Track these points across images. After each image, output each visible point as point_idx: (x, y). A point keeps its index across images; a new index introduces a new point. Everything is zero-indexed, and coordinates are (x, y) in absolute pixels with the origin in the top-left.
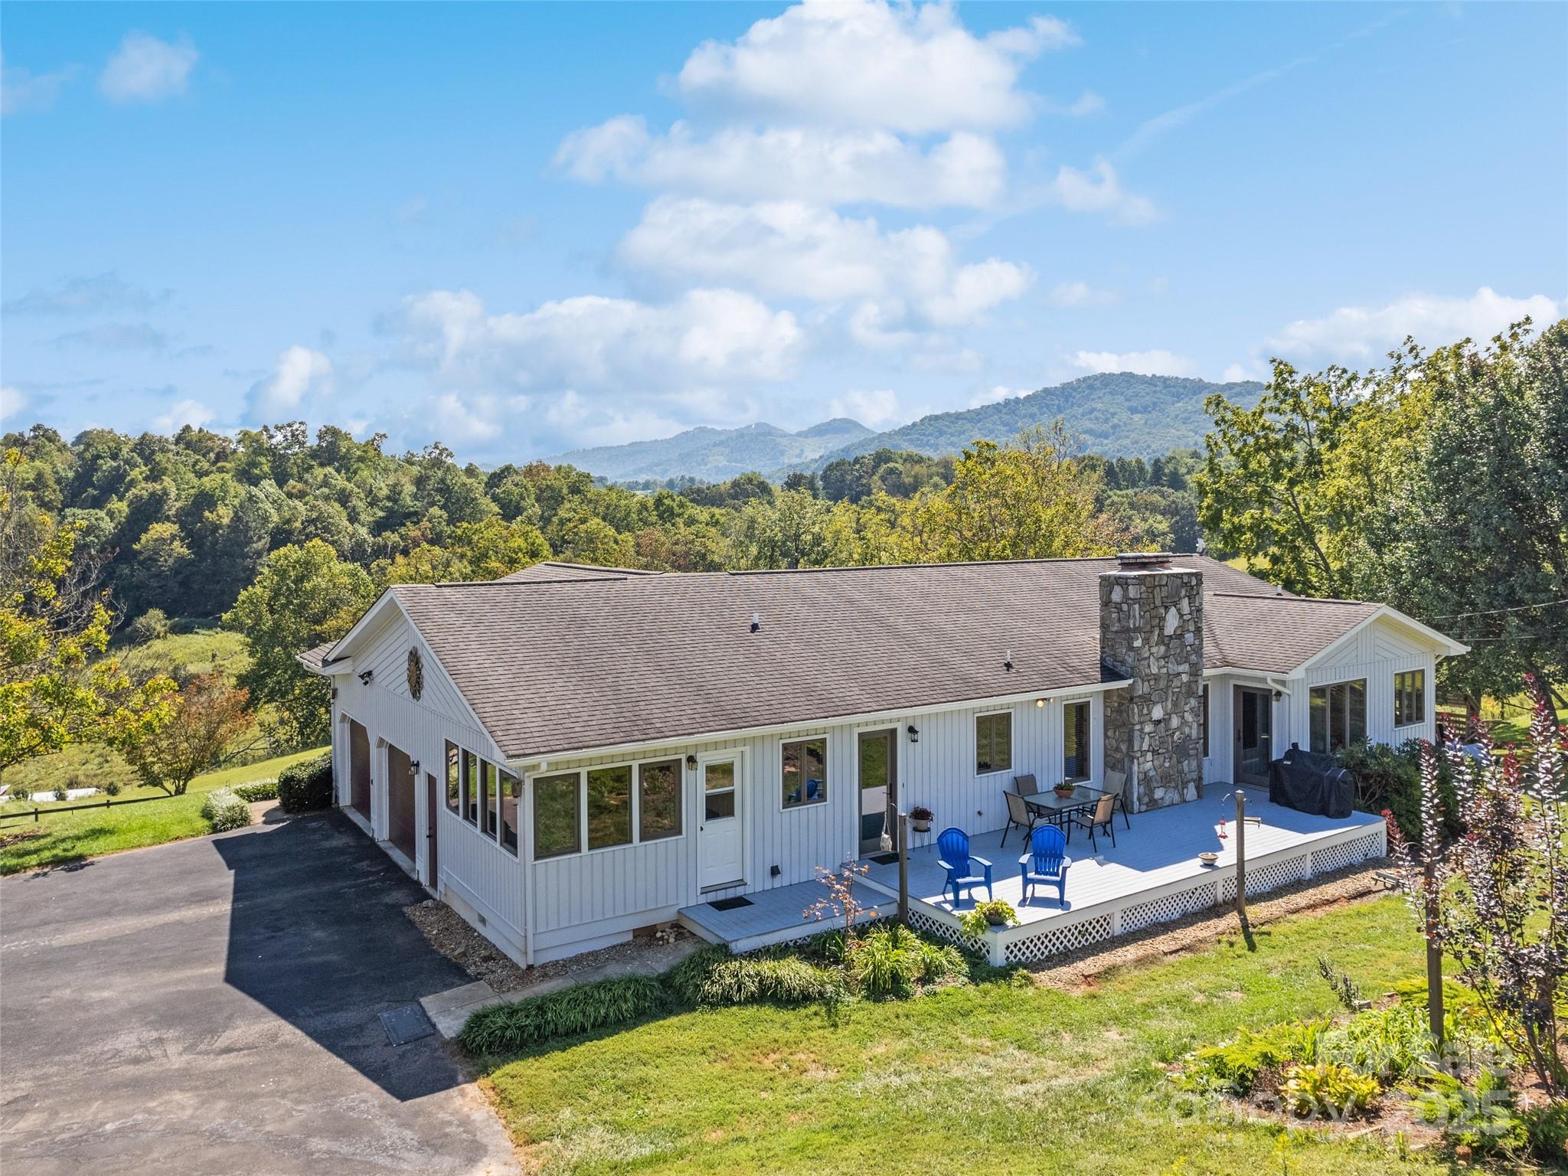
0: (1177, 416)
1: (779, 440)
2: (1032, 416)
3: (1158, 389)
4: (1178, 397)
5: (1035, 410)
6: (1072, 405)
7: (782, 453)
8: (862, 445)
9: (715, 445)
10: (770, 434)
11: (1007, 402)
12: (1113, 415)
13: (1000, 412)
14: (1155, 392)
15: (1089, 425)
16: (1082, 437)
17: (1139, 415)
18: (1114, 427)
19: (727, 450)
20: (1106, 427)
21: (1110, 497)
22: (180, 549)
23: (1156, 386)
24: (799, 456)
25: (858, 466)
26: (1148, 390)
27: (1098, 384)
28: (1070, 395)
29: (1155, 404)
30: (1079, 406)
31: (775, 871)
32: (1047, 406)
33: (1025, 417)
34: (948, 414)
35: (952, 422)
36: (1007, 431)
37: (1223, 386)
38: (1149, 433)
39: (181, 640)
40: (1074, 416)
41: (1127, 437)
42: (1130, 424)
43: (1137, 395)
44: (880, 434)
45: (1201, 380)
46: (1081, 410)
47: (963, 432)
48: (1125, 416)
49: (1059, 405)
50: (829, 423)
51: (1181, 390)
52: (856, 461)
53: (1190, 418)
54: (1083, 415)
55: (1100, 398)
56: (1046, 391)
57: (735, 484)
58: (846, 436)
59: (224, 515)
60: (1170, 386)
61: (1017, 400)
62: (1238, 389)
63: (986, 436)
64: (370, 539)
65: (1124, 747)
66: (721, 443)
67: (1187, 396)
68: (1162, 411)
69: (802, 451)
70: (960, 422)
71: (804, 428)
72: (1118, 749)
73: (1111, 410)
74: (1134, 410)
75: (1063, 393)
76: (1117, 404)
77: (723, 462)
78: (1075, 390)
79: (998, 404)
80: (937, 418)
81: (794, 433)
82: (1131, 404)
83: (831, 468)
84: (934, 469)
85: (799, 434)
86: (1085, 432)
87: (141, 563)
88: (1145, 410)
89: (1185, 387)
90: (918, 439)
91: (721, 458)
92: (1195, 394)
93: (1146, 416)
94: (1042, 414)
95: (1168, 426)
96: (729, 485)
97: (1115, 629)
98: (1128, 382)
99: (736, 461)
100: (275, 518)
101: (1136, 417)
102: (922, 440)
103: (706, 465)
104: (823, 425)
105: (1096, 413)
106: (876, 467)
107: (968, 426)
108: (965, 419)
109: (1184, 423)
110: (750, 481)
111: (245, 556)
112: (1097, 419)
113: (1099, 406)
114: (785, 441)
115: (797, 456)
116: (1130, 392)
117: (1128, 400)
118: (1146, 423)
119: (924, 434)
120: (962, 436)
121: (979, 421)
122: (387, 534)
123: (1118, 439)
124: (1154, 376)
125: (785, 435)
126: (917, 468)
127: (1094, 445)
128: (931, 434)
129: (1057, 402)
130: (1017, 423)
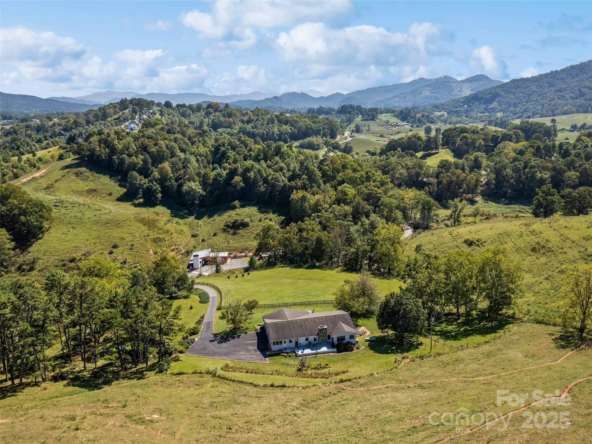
1: (452, 84)
2: (562, 79)
5: (564, 76)
6: (583, 73)
9: (426, 86)
10: (449, 82)
11: (552, 73)
13: (547, 77)
16: (583, 90)
19: (430, 89)
22: (242, 184)
28: (583, 69)
30: (586, 74)
32: (571, 74)
33: (558, 80)
34: (523, 79)
35: (524, 82)
36: (549, 86)
39: (243, 210)
40: (582, 79)
46: (586, 76)
49: (576, 74)
50: (474, 77)
54: (587, 79)
56: (572, 67)
58: (481, 83)
59: (252, 174)
61: (556, 71)
63: (538, 88)
64: (288, 183)
69: (461, 89)
70: (528, 82)
78: (586, 66)
79: (547, 73)
81: (460, 81)
86: (585, 87)
87: (233, 186)
91: (427, 92)
94: (567, 78)
99: (434, 93)
100: (265, 175)
103: (421, 94)
104: (471, 77)
106: (460, 134)
107: (531, 84)
108: (531, 80)
111: (257, 187)
114: (454, 85)
119: (510, 88)
120: (527, 89)
121: (536, 82)
122: (292, 182)
125: (456, 82)
127: (589, 93)
128: (513, 88)
129: (576, 72)
130: (554, 82)
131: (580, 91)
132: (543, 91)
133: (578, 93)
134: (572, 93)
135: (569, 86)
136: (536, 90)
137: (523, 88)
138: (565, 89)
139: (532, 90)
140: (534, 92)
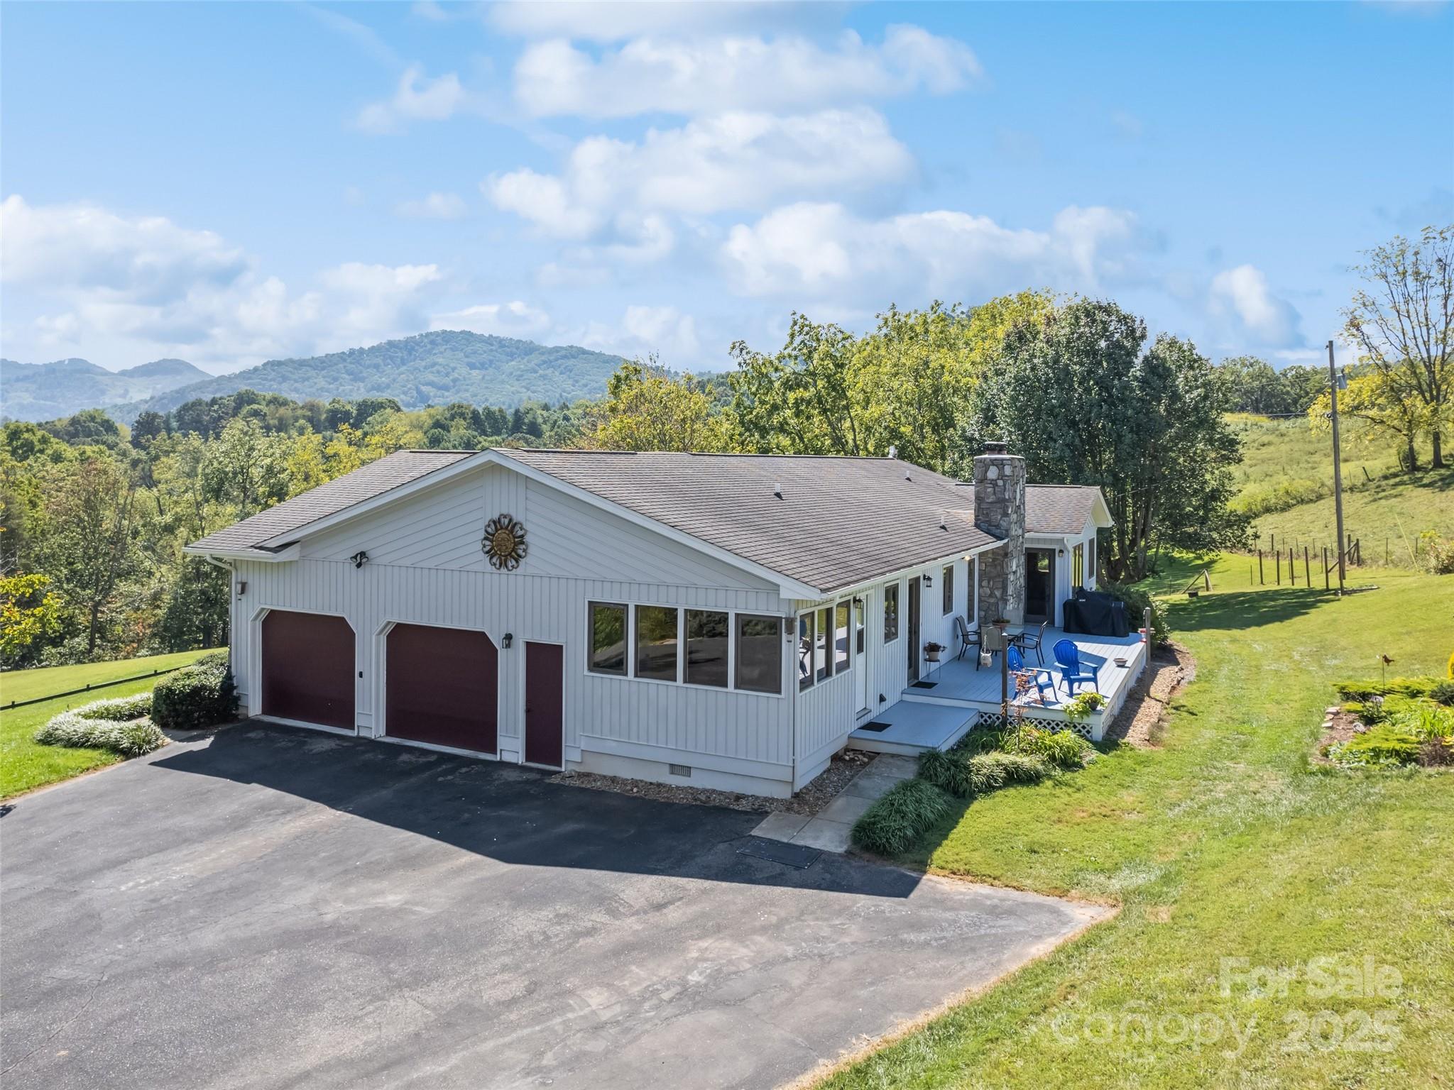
0: (511, 374)
1: (99, 378)
2: (376, 367)
3: (493, 348)
4: (512, 356)
5: (379, 361)
6: (415, 358)
7: (103, 392)
8: (201, 386)
9: (18, 380)
10: (87, 371)
11: (352, 352)
12: (454, 369)
13: (345, 360)
14: (492, 350)
15: (431, 377)
16: (423, 388)
17: (477, 371)
18: (455, 381)
20: (447, 381)
21: (480, 443)
23: (492, 345)
24: (124, 396)
25: (216, 407)
26: (485, 349)
27: (439, 340)
28: (413, 349)
29: (491, 362)
30: (422, 360)
31: (882, 699)
32: (391, 358)
33: (369, 367)
34: (291, 361)
35: (296, 368)
36: (351, 380)
37: (551, 349)
38: (487, 388)
40: (416, 369)
41: (467, 390)
42: (470, 379)
43: (475, 353)
44: (219, 377)
45: (532, 342)
46: (424, 363)
47: (308, 379)
48: (463, 370)
49: (402, 358)
51: (514, 350)
52: (214, 401)
53: (522, 376)
54: (425, 368)
55: (441, 353)
57: (74, 421)
58: (179, 378)
60: (505, 346)
61: (361, 351)
62: (563, 353)
63: (330, 384)
65: (998, 593)
66: (26, 378)
67: (519, 356)
68: (497, 368)
70: (304, 369)
71: (130, 367)
72: (992, 595)
73: (452, 365)
74: (472, 366)
75: (406, 346)
76: (457, 360)
77: (27, 399)
78: (418, 344)
79: (343, 353)
80: (280, 363)
81: (115, 369)
82: (470, 360)
83: (186, 408)
84: (299, 412)
85: (123, 373)
88: (483, 366)
89: (517, 348)
90: (260, 384)
92: (526, 354)
93: (483, 372)
94: (386, 365)
95: (503, 382)
96: (65, 422)
97: (990, 500)
98: (468, 340)
101: (474, 372)
102: (264, 385)
105: (437, 367)
106: (237, 407)
107: (312, 373)
108: (310, 366)
109: (518, 380)
110: (93, 419)
112: (438, 372)
113: (440, 360)
114: (105, 380)
115: (120, 396)
116: (469, 349)
117: (467, 357)
118: (483, 378)
119: (266, 379)
120: (306, 383)
121: (323, 369)
123: (458, 392)
124: (491, 336)
125: (106, 373)
126: (282, 410)
127: (435, 396)
128: (273, 380)
129: (400, 355)
130: (361, 372)
131: (419, 391)
132: (341, 388)
133: (415, 394)
134: (405, 393)
135: (394, 380)
136: (327, 386)
137: (296, 381)
138: (388, 386)
139: (318, 386)
140: (322, 389)
